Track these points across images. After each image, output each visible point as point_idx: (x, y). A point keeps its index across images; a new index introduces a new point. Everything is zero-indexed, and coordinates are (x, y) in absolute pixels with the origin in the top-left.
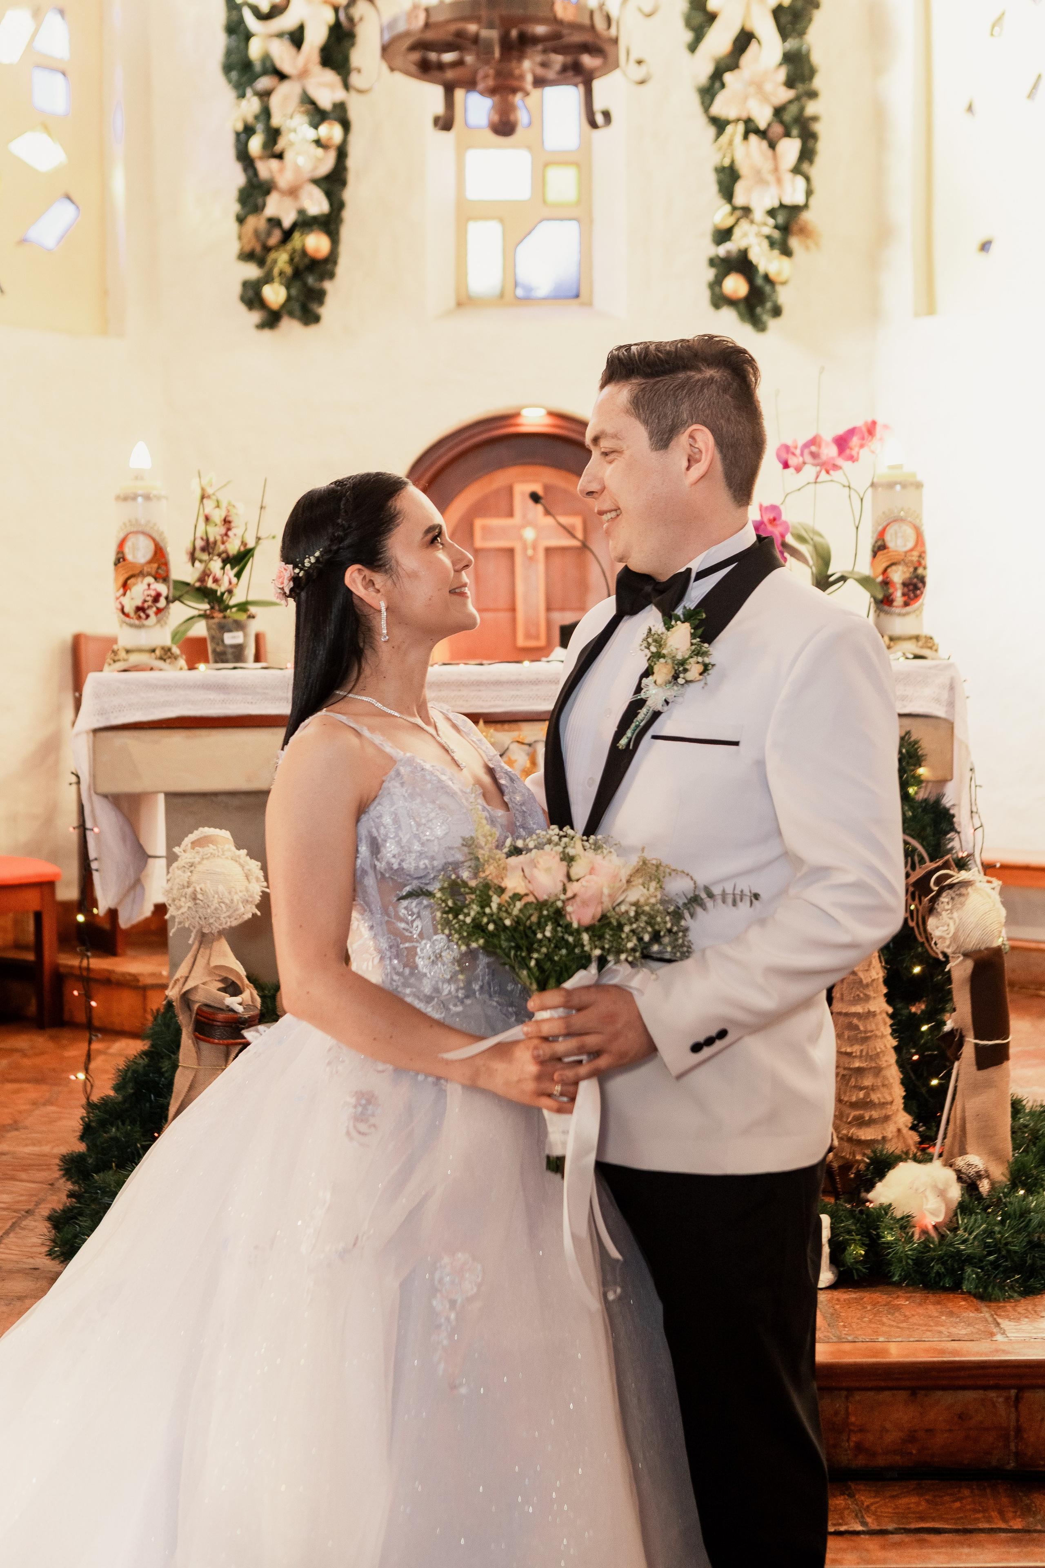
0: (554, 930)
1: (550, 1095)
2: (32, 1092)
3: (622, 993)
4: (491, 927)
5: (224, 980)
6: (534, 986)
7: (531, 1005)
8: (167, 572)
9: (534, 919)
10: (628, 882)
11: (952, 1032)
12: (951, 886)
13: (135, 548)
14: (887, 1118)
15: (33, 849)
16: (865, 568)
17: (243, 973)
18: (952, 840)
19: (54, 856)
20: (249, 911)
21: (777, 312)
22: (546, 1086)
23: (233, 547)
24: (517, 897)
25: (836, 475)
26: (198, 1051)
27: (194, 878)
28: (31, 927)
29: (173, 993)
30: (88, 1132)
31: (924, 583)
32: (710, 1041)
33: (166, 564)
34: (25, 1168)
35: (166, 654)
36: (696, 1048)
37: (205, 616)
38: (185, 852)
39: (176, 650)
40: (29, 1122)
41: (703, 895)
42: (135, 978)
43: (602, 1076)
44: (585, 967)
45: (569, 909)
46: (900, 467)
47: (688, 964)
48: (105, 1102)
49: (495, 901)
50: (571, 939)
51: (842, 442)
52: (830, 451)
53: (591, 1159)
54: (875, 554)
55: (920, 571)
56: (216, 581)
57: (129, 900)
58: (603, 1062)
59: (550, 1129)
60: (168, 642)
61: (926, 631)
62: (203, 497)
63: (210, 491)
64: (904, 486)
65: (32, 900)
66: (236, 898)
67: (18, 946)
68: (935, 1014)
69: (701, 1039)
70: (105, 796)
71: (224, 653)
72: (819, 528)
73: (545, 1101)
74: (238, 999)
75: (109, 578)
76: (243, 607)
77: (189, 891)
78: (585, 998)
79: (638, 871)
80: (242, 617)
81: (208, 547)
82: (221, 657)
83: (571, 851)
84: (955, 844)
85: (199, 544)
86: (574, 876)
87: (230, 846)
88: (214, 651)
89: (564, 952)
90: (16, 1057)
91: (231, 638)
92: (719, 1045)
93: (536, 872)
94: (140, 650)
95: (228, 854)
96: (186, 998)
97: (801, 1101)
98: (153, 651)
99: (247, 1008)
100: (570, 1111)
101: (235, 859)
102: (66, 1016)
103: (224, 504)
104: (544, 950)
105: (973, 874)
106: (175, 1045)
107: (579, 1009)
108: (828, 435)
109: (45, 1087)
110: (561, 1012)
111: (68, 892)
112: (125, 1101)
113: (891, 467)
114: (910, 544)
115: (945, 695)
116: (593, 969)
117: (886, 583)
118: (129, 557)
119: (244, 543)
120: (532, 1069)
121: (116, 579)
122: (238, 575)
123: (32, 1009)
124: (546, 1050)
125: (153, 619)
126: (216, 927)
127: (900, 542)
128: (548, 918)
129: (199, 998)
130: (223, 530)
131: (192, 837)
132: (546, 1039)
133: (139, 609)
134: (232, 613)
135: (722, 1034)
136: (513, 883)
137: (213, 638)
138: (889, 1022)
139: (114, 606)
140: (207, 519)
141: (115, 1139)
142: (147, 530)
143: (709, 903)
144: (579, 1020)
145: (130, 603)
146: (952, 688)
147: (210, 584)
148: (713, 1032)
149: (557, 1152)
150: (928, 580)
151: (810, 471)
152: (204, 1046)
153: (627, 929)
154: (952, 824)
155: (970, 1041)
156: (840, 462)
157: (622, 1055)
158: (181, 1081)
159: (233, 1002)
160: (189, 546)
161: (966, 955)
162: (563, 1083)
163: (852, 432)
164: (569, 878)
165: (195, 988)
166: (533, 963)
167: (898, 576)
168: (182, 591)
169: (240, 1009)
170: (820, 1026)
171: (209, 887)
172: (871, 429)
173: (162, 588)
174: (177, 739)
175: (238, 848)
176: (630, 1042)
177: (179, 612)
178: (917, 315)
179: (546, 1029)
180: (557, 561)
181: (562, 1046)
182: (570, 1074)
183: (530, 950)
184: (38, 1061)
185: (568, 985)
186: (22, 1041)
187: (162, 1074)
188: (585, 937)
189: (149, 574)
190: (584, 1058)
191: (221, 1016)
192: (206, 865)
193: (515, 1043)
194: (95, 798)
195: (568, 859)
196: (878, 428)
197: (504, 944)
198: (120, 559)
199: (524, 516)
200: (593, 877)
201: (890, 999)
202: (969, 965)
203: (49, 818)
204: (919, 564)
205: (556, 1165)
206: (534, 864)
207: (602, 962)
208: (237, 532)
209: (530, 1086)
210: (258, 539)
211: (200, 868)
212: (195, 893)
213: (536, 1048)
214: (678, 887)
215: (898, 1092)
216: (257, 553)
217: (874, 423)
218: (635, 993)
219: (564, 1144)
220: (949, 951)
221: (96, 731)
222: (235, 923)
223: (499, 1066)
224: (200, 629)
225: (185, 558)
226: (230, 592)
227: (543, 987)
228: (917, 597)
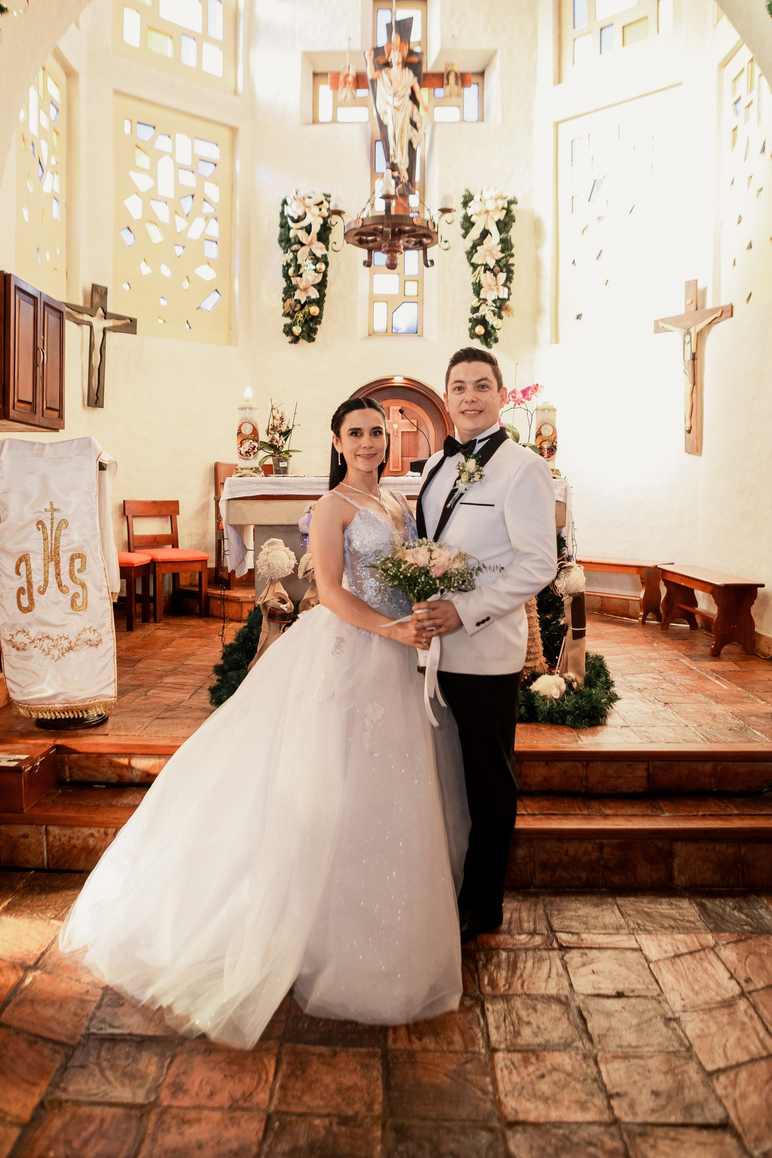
0: (425, 578)
1: (420, 643)
2: (199, 642)
3: (449, 603)
4: (401, 577)
5: (280, 598)
6: (415, 600)
7: (414, 608)
8: (258, 438)
9: (417, 574)
10: (454, 560)
11: (563, 625)
12: (565, 568)
13: (245, 429)
14: (536, 658)
15: (198, 547)
16: (533, 442)
17: (287, 595)
18: (564, 550)
19: (206, 550)
20: (290, 571)
21: (496, 341)
22: (419, 639)
23: (284, 429)
24: (412, 565)
25: (522, 405)
26: (269, 625)
27: (268, 558)
28: (197, 578)
29: (259, 602)
30: (224, 656)
31: (556, 449)
32: (483, 622)
33: (257, 435)
34: (198, 670)
35: (257, 470)
36: (478, 624)
37: (272, 456)
38: (265, 548)
39: (260, 469)
40: (199, 652)
41: (482, 567)
42: (238, 598)
43: (440, 635)
44: (436, 593)
45: (433, 570)
46: (547, 403)
47: (475, 591)
48: (231, 645)
49: (403, 566)
50: (431, 582)
51: (524, 392)
52: (520, 396)
53: (436, 668)
54: (537, 437)
55: (554, 444)
56: (277, 442)
57: (240, 567)
58: (442, 630)
59: (419, 656)
60: (257, 466)
61: (556, 468)
62: (272, 409)
63: (275, 406)
64: (549, 410)
65: (198, 567)
66: (285, 566)
67: (191, 585)
68: (556, 618)
69: (480, 621)
70: (232, 526)
71: (279, 470)
72: (515, 426)
73: (418, 645)
74: (286, 605)
75: (234, 440)
76: (287, 452)
77: (267, 563)
78: (436, 605)
79: (457, 557)
80: (287, 456)
81: (274, 428)
82: (278, 472)
83: (432, 548)
84: (566, 552)
85: (270, 427)
86: (433, 557)
87: (283, 546)
88: (275, 469)
89: (428, 587)
90: (192, 628)
91: (282, 465)
92: (487, 623)
93: (418, 556)
94: (247, 469)
95: (282, 549)
96: (265, 605)
97: (515, 647)
98: (252, 469)
99: (289, 609)
100: (428, 649)
101: (284, 551)
102: (211, 613)
103: (280, 412)
104: (420, 586)
105: (572, 563)
106: (260, 623)
107: (433, 609)
108: (519, 389)
109: (204, 640)
110: (425, 610)
111: (212, 564)
112: (239, 644)
113: (544, 403)
114: (551, 434)
115: (563, 493)
116: (439, 594)
117: (541, 448)
118: (243, 432)
119: (288, 427)
120: (414, 632)
121: (238, 441)
122: (285, 440)
123: (197, 610)
124: (420, 625)
125: (252, 456)
126: (277, 577)
127: (547, 432)
128: (424, 573)
129: (270, 605)
130: (280, 422)
131: (268, 542)
132: (419, 621)
133: (247, 452)
134: (282, 455)
135: (488, 619)
136: (410, 560)
137: (275, 464)
138: (538, 621)
139: (236, 451)
140: (274, 417)
141: (236, 659)
142: (250, 421)
143: (484, 570)
144: (433, 614)
145: (243, 450)
146: (566, 490)
147: (275, 443)
148: (485, 618)
149: (422, 664)
150: (558, 447)
151: (512, 404)
152: (272, 623)
153: (453, 579)
154: (565, 544)
155: (571, 628)
156: (524, 400)
157: (450, 627)
158: (262, 637)
159: (283, 607)
160: (267, 428)
161: (570, 595)
162: (426, 638)
163: (529, 388)
164: (431, 558)
165: (269, 601)
166: (416, 591)
167: (546, 445)
168: (264, 445)
169: (286, 609)
170: (522, 618)
171: (275, 562)
172: (536, 387)
173: (256, 444)
174: (260, 504)
175: (286, 547)
176: (452, 622)
177: (262, 454)
178: (551, 343)
179: (420, 617)
180: (406, 437)
181: (426, 623)
182: (429, 634)
183: (415, 586)
184: (200, 630)
185: (429, 600)
186: (194, 622)
187: (254, 635)
188: (438, 581)
189: (251, 439)
190: (434, 628)
191: (278, 612)
192: (273, 553)
193: (408, 622)
194: (228, 526)
195: (431, 551)
196: (539, 387)
197: (404, 584)
198: (239, 433)
199: (394, 419)
200: (441, 558)
201: (539, 612)
202: (571, 599)
203: (204, 535)
204: (554, 441)
205: (422, 670)
206: (417, 552)
207: (442, 591)
208: (286, 422)
209: (413, 639)
210: (293, 425)
211: (271, 554)
212: (269, 564)
213: (416, 624)
214: (472, 563)
215: (541, 648)
216: (293, 431)
217: (537, 385)
218: (454, 603)
219: (425, 662)
220: (563, 593)
221: (228, 500)
222: (284, 576)
223: (400, 630)
224: (270, 461)
225: (265, 433)
226: (282, 446)
227: (419, 601)
228: (553, 454)
